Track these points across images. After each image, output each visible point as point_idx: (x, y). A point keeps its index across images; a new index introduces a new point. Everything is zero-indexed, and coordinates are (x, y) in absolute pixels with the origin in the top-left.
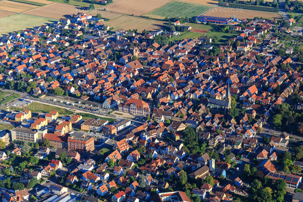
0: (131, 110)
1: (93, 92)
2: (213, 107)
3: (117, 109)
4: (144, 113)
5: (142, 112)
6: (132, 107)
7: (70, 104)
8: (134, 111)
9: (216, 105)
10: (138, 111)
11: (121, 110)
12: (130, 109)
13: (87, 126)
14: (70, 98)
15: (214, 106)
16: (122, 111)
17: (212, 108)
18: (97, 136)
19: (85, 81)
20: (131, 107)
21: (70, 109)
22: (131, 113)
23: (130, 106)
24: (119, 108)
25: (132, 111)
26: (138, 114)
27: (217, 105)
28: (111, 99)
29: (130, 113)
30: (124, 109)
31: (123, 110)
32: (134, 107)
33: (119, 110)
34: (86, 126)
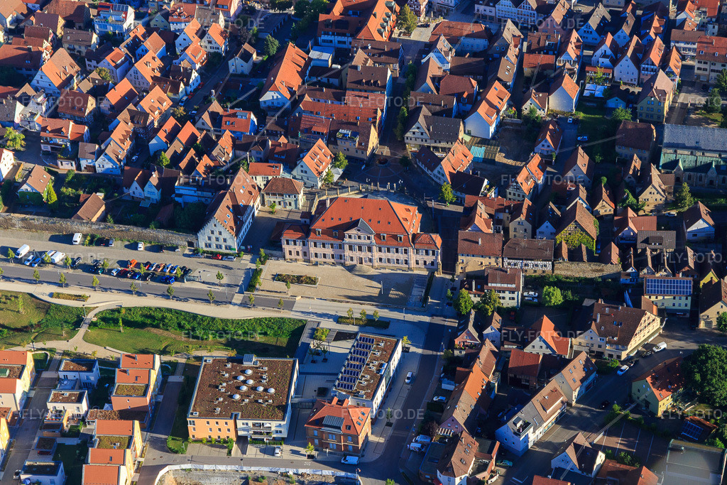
0: (348, 253)
1: (110, 159)
2: (687, 165)
3: (278, 253)
4: (413, 258)
5: (402, 257)
6: (353, 240)
7: (39, 258)
8: (365, 255)
9: (699, 153)
10: (384, 255)
11: (294, 256)
12: (341, 247)
13: (222, 422)
14: (23, 220)
15: (693, 158)
16: (301, 257)
17: (686, 170)
18: (291, 473)
19: (40, 99)
20: (347, 240)
21: (58, 296)
22: (349, 263)
23: (342, 238)
24: (285, 246)
25: (356, 254)
26: (383, 264)
27: (704, 151)
28: (230, 204)
29: (343, 265)
30: (312, 250)
31: (305, 254)
32: (362, 241)
33: (287, 256)
34: (213, 421)
